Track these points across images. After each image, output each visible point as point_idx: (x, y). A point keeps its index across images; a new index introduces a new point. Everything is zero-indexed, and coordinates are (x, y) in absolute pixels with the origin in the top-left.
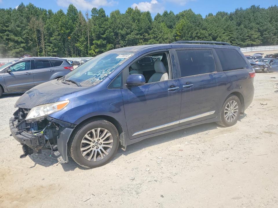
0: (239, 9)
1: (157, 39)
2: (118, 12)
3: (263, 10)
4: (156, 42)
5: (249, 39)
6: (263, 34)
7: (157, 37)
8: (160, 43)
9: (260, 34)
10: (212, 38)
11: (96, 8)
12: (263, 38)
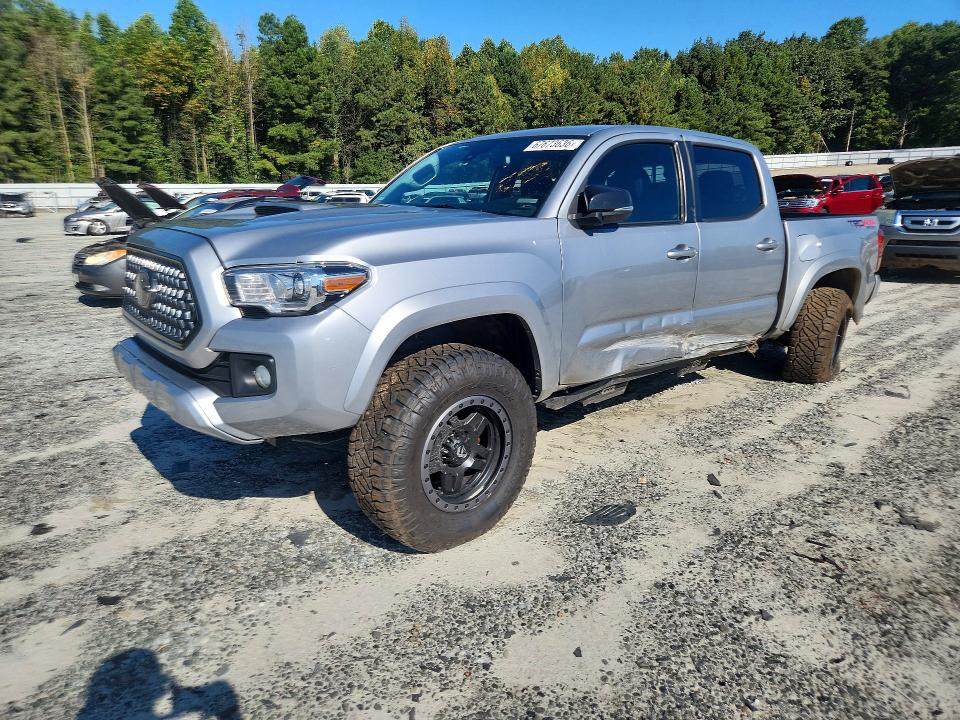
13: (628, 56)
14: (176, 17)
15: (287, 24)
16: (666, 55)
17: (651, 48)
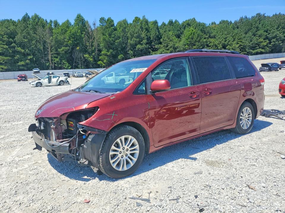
0: (244, 17)
1: (167, 48)
2: (125, 22)
3: (269, 17)
4: (167, 51)
5: (258, 47)
6: (271, 41)
7: (167, 46)
8: (171, 52)
9: (269, 42)
10: (222, 46)
11: (104, 18)
12: (271, 46)
13: (217, 23)
14: (76, 20)
15: (108, 20)
16: (231, 22)
17: (225, 20)
